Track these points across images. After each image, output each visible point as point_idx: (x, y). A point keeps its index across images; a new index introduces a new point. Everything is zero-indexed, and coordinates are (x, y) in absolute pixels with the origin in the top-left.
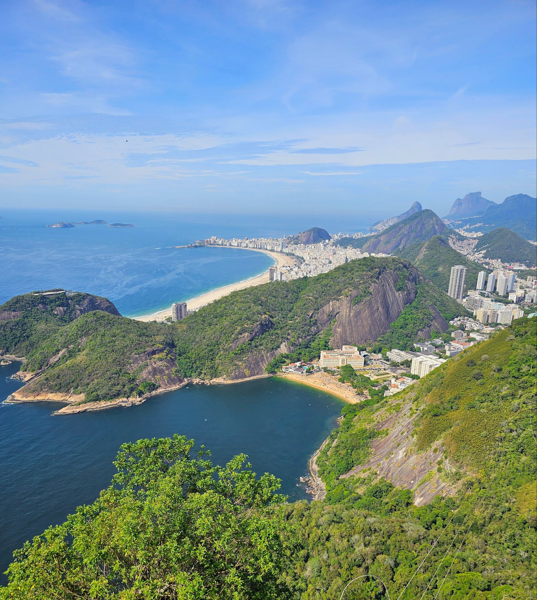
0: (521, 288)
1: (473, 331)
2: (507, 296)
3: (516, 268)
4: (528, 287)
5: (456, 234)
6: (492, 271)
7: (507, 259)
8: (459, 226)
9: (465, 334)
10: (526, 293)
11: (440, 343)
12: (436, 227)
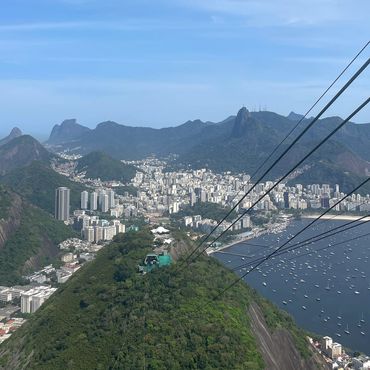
0: (121, 203)
1: (82, 251)
2: (109, 212)
3: (114, 185)
4: (125, 202)
5: (57, 157)
6: (94, 190)
7: (106, 178)
8: (59, 150)
9: (75, 257)
10: (125, 208)
11: (50, 271)
12: (37, 152)
